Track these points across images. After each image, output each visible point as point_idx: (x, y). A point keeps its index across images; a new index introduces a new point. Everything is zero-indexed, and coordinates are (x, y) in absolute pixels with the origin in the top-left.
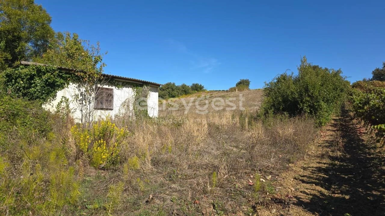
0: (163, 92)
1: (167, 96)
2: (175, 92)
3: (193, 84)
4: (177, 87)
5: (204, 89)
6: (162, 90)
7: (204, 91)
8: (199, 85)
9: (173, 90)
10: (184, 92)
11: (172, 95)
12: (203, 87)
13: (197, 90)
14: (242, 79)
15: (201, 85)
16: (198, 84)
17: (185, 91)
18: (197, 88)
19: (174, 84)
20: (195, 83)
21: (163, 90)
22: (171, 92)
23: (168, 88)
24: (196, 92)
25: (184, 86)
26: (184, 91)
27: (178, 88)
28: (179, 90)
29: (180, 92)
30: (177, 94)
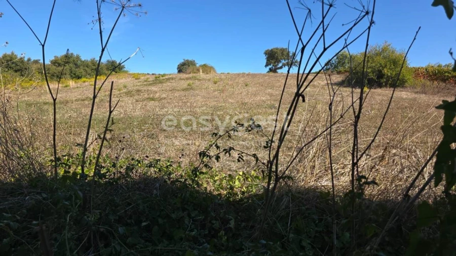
0: (60, 69)
1: (68, 76)
2: (81, 71)
3: (108, 61)
4: (83, 62)
5: (125, 69)
6: (56, 64)
7: (126, 72)
8: (118, 63)
10: (95, 72)
11: (75, 74)
12: (123, 67)
13: (114, 70)
14: (186, 59)
15: (120, 64)
16: (116, 62)
18: (115, 68)
19: (78, 57)
20: (112, 59)
21: (59, 65)
22: (73, 69)
23: (68, 63)
24: (114, 73)
25: (93, 62)
26: (95, 69)
27: (85, 64)
28: (87, 66)
29: (89, 70)
30: (84, 73)
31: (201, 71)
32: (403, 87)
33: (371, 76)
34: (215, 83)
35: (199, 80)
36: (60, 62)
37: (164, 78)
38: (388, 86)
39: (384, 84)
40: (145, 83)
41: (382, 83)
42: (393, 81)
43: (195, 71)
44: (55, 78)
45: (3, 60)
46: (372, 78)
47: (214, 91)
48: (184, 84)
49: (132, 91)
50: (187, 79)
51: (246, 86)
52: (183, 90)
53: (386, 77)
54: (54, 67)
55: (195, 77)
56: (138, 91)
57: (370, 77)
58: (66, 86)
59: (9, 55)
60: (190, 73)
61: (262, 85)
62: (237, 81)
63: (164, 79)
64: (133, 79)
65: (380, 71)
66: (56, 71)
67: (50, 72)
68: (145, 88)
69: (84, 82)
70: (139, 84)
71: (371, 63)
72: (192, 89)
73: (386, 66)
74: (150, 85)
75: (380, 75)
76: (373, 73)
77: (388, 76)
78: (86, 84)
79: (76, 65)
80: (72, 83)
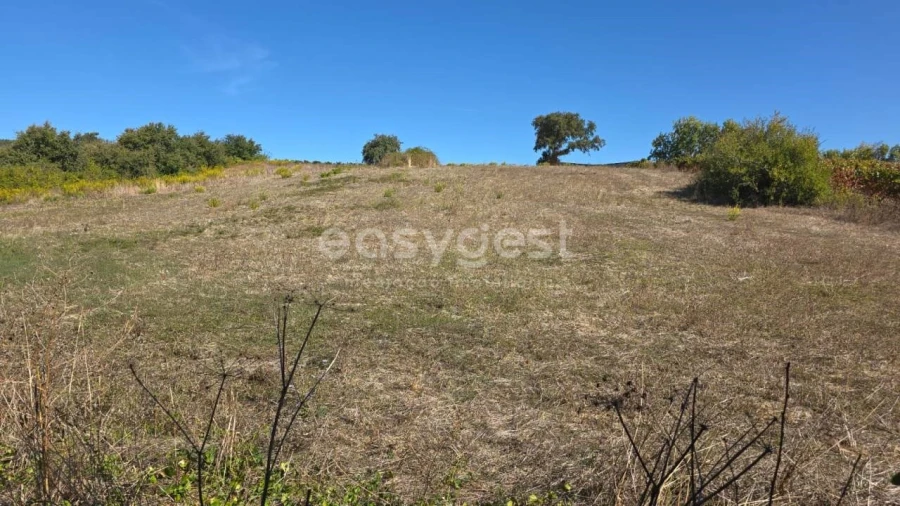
0: (137, 153)
1: (151, 168)
2: (175, 158)
3: (229, 137)
4: (182, 140)
5: (262, 153)
6: (130, 145)
7: (263, 158)
8: (247, 140)
9: (169, 148)
10: (204, 159)
11: (165, 164)
12: (258, 148)
13: (239, 155)
14: (380, 134)
15: (251, 142)
16: (245, 139)
17: (207, 155)
18: (241, 150)
19: (171, 131)
20: (236, 133)
21: (136, 146)
22: (163, 154)
23: (152, 141)
24: (240, 160)
25: (201, 140)
26: (204, 154)
27: (186, 145)
28: (188, 149)
29: (192, 157)
30: (182, 162)
31: (410, 162)
32: (810, 205)
33: (747, 181)
34: (438, 190)
35: (407, 183)
36: (137, 140)
37: (338, 176)
38: (780, 202)
39: (772, 198)
40: (302, 189)
41: (769, 197)
42: (790, 192)
43: (398, 161)
44: (128, 173)
45: (28, 139)
46: (748, 186)
47: (437, 211)
48: (378, 192)
49: (277, 210)
50: (383, 180)
51: (499, 197)
52: (376, 208)
53: (776, 183)
54: (126, 151)
55: (398, 176)
56: (290, 209)
57: (744, 184)
58: (149, 192)
59: (40, 130)
60: (388, 166)
61: (530, 197)
62: (480, 185)
63: (338, 181)
64: (277, 176)
65: (764, 174)
66: (129, 160)
67: (118, 160)
68: (302, 202)
69: (184, 182)
70: (289, 191)
71: (747, 156)
72: (393, 205)
73: (776, 161)
74: (312, 193)
75: (765, 180)
76: (750, 176)
77: (780, 183)
78: (188, 186)
79: (167, 145)
80: (159, 185)
